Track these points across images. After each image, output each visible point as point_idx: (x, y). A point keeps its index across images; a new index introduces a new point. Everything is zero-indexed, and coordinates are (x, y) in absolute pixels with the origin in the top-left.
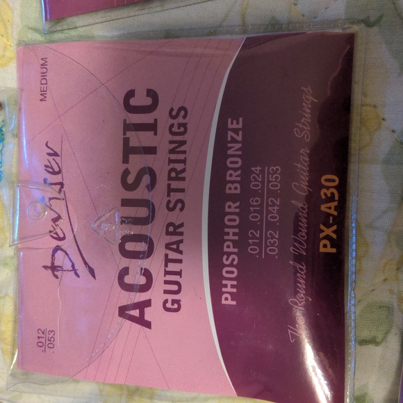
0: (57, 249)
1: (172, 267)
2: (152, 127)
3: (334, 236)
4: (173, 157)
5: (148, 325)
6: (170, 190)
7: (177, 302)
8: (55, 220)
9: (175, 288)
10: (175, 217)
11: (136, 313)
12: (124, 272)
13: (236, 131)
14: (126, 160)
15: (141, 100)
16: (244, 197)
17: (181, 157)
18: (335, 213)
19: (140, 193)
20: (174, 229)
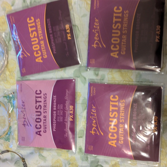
0: (25, 121)
1: (45, 124)
2: (41, 97)
3: (73, 117)
4: (44, 103)
5: (41, 135)
6: (44, 109)
7: (46, 131)
8: (24, 115)
9: (45, 128)
10: (45, 114)
11: (39, 133)
12: (36, 125)
13: (55, 98)
14: (36, 103)
15: (38, 92)
16: (56, 111)
17: (46, 103)
18: (73, 113)
19: (39, 110)
20: (45, 117)
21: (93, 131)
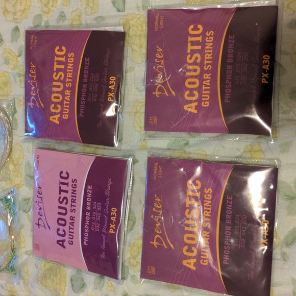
1: (71, 230)
2: (67, 184)
4: (73, 195)
5: (64, 247)
6: (72, 206)
7: (72, 241)
9: (72, 237)
10: (73, 214)
11: (61, 243)
12: (58, 230)
13: (90, 190)
14: (60, 194)
15: (64, 175)
16: (91, 211)
17: (75, 195)
19: (63, 205)
20: (72, 218)
21: (155, 241)
